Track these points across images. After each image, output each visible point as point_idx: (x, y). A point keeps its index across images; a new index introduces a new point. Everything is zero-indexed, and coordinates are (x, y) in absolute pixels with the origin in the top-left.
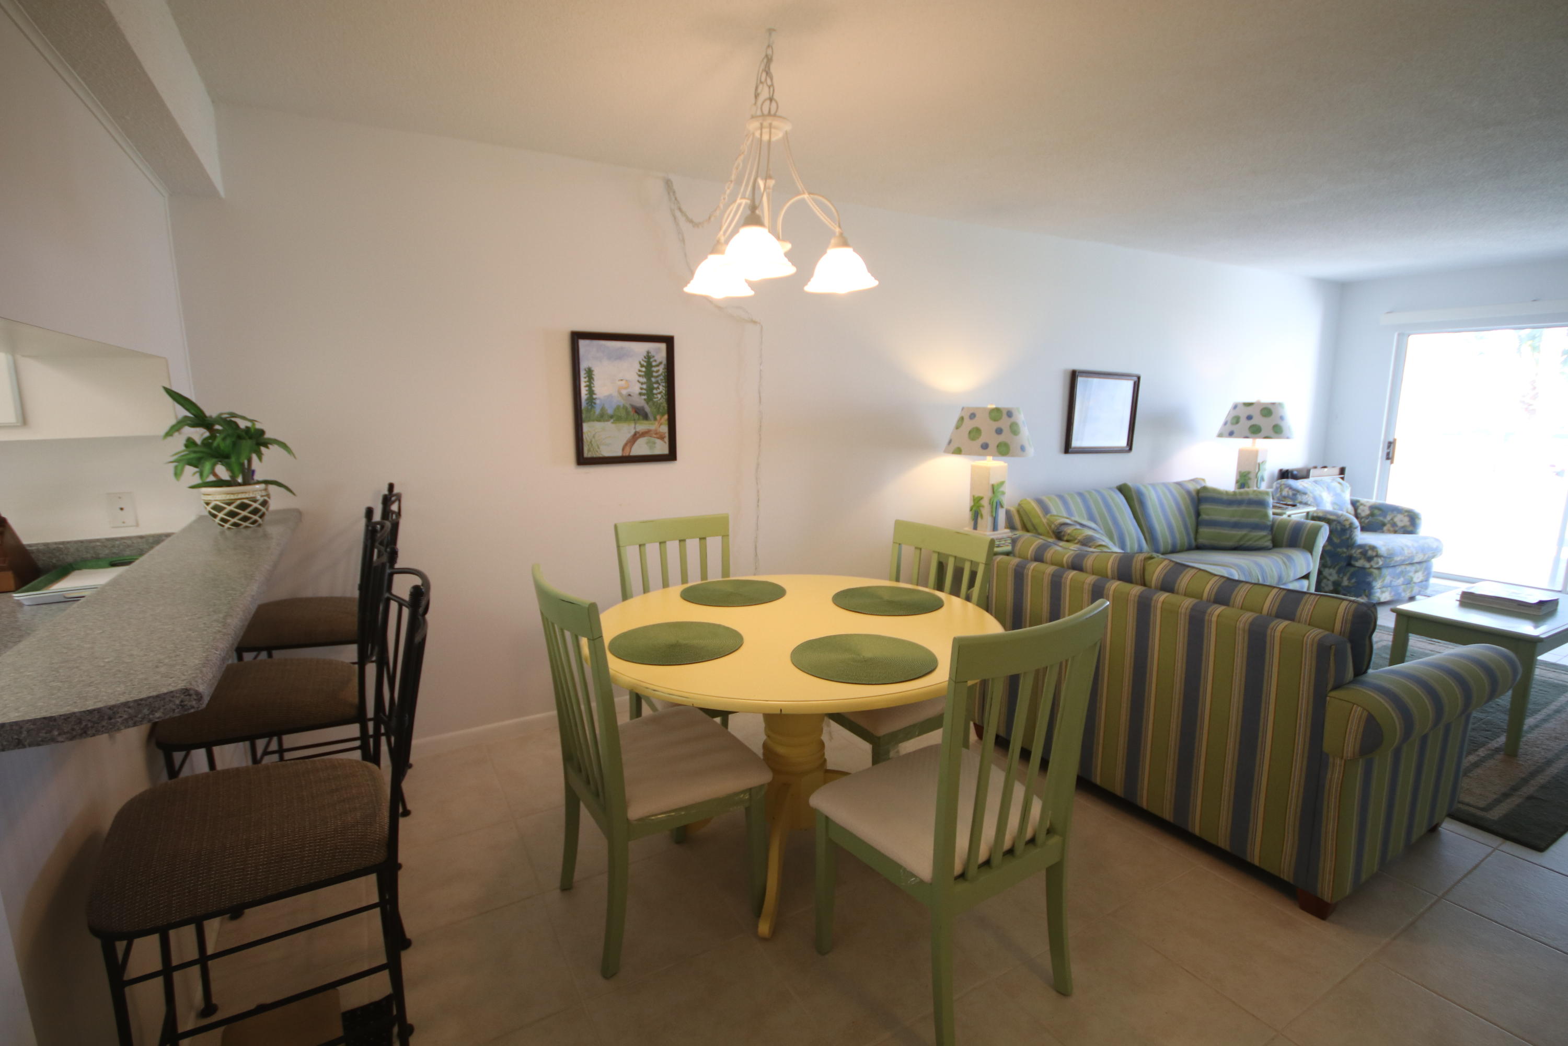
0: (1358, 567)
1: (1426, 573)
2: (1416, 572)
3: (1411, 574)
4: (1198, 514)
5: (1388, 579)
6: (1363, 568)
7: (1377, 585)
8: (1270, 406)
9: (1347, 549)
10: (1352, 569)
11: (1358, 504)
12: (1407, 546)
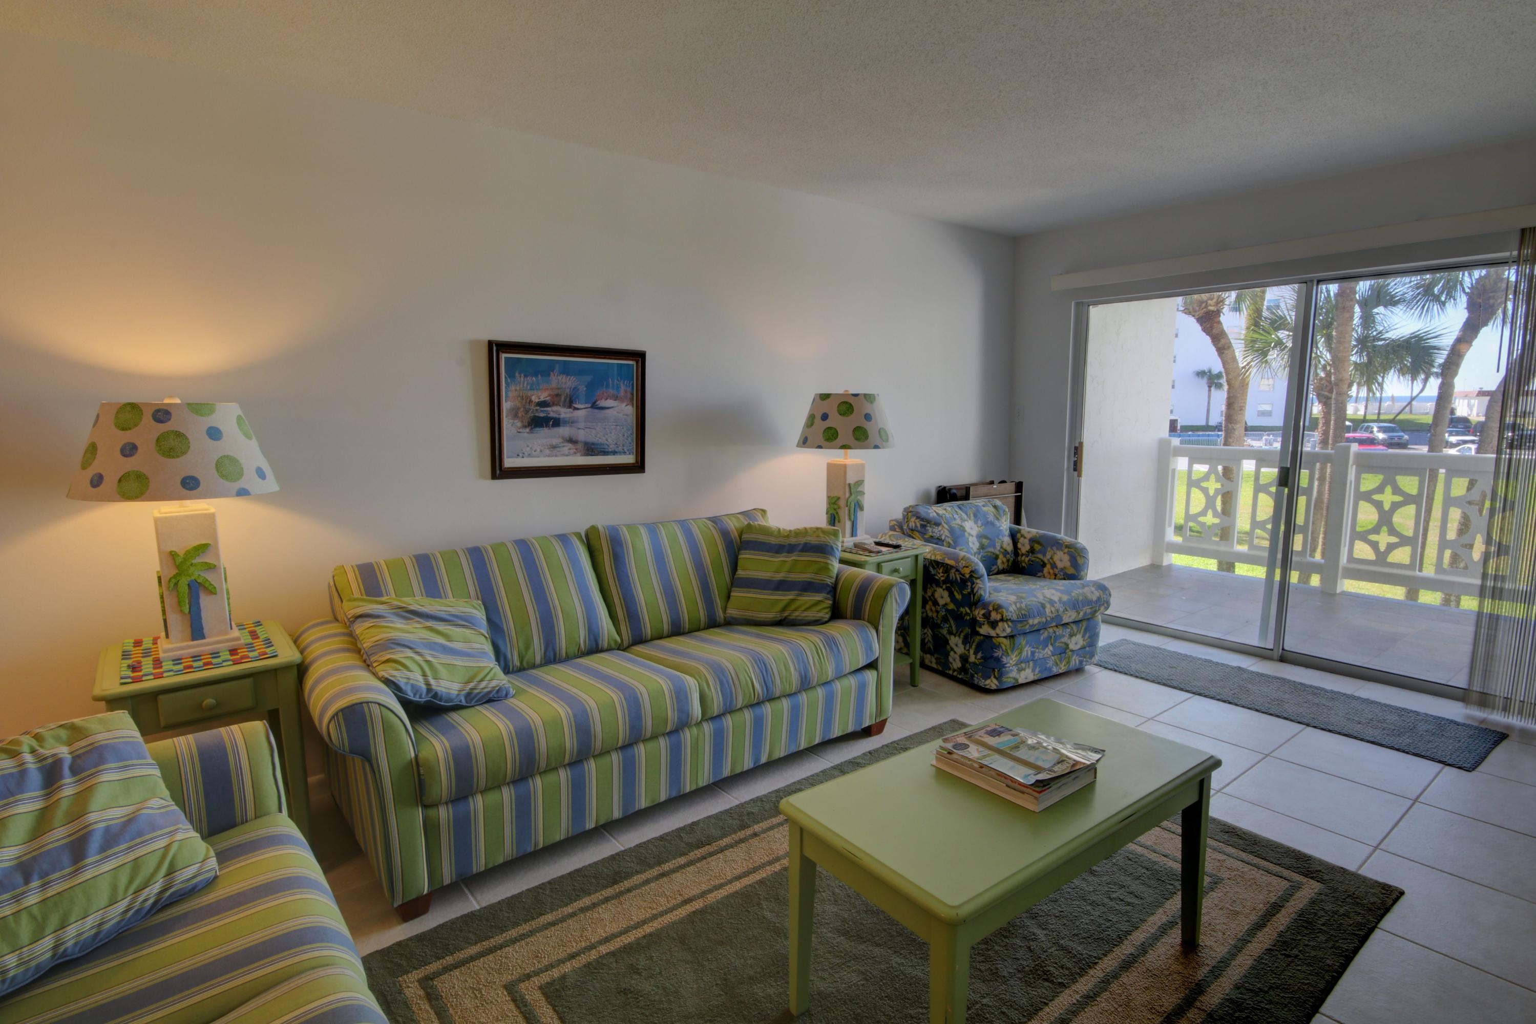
0: (984, 636)
1: (1087, 635)
2: (1071, 635)
3: (1065, 639)
4: (734, 567)
5: (1027, 651)
6: (989, 637)
7: (1011, 660)
8: (851, 400)
9: (970, 609)
10: (978, 639)
11: (1019, 535)
12: (1052, 602)
